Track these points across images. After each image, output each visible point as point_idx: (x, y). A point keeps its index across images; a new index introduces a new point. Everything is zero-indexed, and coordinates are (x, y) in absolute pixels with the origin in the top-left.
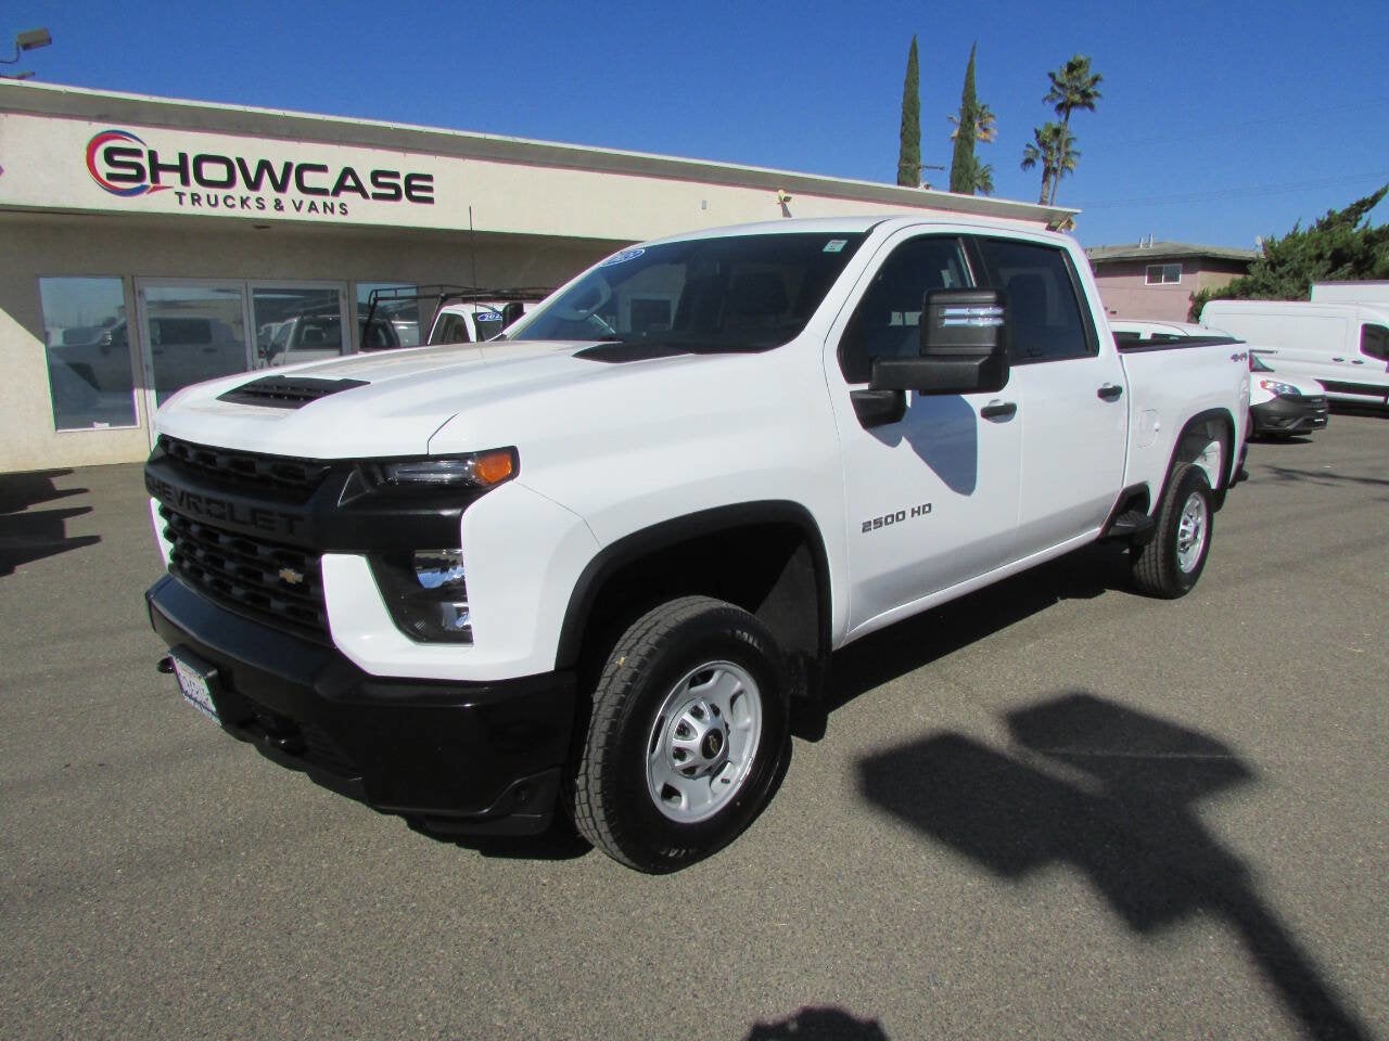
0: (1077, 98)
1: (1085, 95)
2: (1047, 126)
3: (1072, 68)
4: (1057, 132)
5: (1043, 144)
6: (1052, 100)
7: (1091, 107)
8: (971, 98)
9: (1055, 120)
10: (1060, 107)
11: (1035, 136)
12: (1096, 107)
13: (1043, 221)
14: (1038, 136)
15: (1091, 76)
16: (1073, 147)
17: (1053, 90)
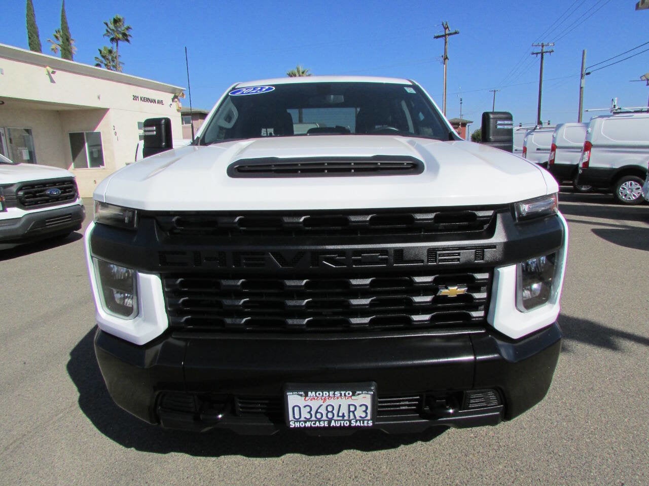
0: (120, 36)
1: (124, 35)
2: (105, 48)
3: (116, 21)
4: (110, 52)
5: (104, 57)
6: (108, 36)
7: (128, 41)
8: (67, 29)
9: (110, 46)
10: (112, 40)
11: (99, 52)
12: (131, 42)
13: (172, 93)
14: (101, 53)
15: (125, 26)
16: (120, 60)
17: (107, 31)
